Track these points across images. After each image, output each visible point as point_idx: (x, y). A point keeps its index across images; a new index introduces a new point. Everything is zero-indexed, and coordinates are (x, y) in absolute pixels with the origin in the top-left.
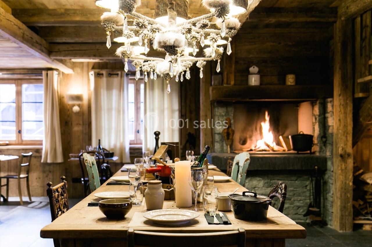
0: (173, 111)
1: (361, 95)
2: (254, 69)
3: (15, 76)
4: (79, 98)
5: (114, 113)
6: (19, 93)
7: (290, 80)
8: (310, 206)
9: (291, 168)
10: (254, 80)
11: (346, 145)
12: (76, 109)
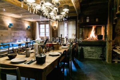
0: (74, 30)
1: (114, 23)
2: (88, 18)
3: (44, 23)
4: (55, 27)
5: (62, 30)
6: (45, 26)
7: (97, 20)
8: (101, 55)
9: (96, 44)
10: (88, 21)
11: (110, 38)
12: (55, 29)
